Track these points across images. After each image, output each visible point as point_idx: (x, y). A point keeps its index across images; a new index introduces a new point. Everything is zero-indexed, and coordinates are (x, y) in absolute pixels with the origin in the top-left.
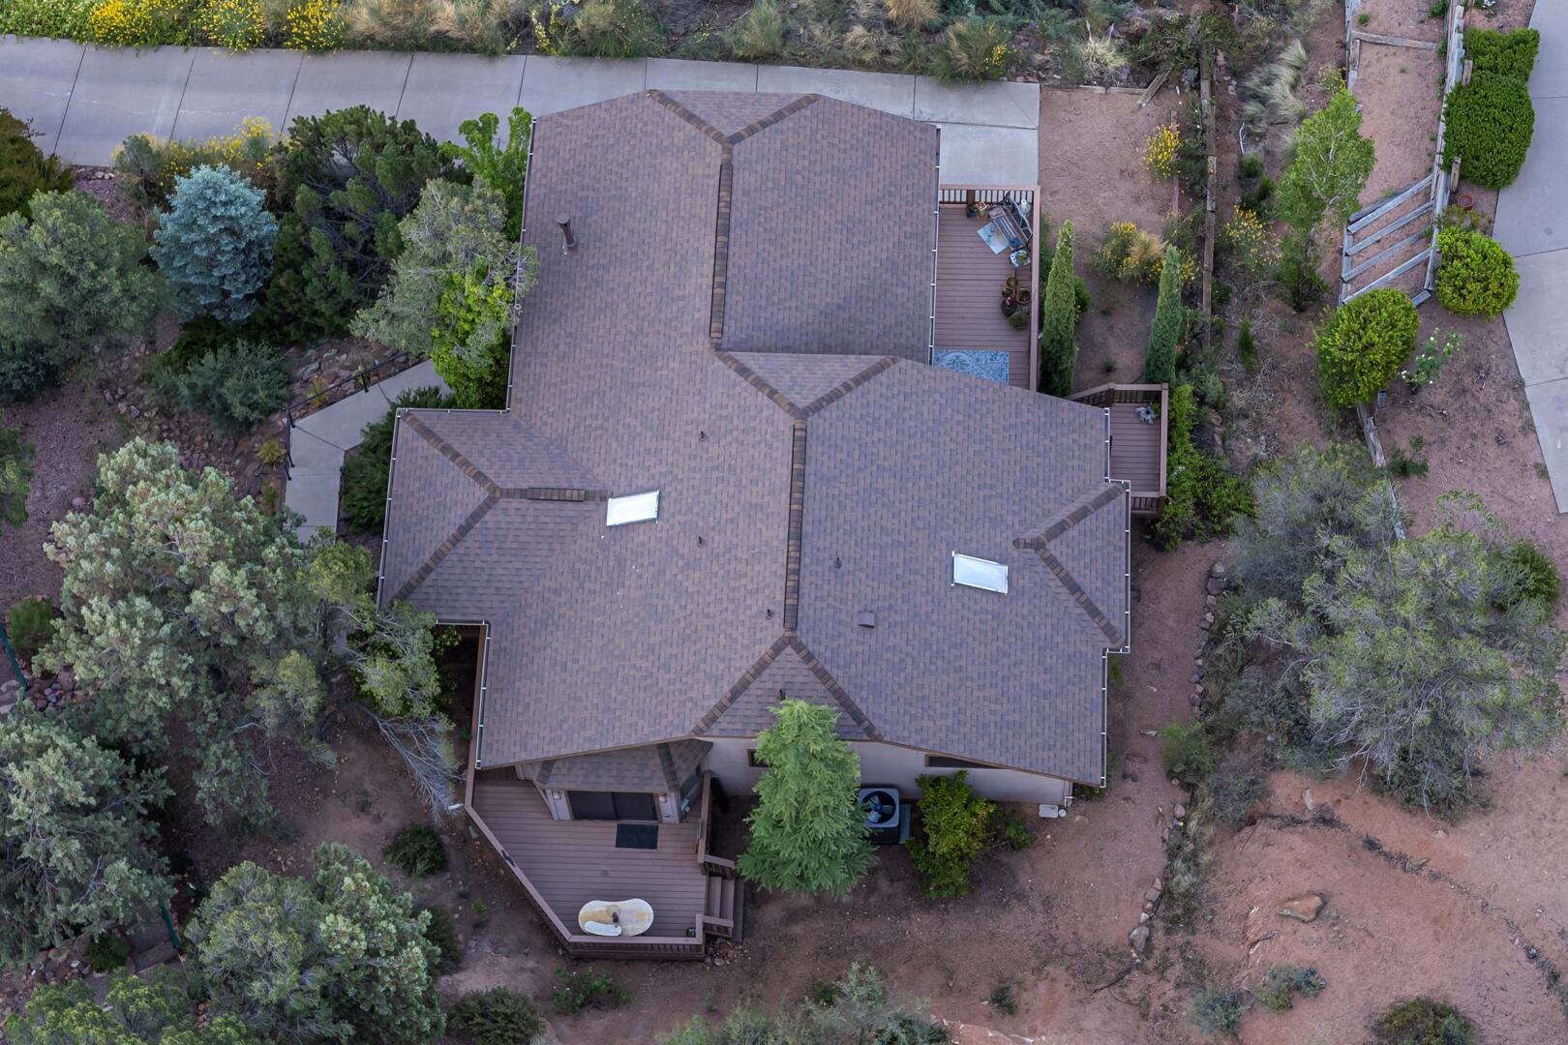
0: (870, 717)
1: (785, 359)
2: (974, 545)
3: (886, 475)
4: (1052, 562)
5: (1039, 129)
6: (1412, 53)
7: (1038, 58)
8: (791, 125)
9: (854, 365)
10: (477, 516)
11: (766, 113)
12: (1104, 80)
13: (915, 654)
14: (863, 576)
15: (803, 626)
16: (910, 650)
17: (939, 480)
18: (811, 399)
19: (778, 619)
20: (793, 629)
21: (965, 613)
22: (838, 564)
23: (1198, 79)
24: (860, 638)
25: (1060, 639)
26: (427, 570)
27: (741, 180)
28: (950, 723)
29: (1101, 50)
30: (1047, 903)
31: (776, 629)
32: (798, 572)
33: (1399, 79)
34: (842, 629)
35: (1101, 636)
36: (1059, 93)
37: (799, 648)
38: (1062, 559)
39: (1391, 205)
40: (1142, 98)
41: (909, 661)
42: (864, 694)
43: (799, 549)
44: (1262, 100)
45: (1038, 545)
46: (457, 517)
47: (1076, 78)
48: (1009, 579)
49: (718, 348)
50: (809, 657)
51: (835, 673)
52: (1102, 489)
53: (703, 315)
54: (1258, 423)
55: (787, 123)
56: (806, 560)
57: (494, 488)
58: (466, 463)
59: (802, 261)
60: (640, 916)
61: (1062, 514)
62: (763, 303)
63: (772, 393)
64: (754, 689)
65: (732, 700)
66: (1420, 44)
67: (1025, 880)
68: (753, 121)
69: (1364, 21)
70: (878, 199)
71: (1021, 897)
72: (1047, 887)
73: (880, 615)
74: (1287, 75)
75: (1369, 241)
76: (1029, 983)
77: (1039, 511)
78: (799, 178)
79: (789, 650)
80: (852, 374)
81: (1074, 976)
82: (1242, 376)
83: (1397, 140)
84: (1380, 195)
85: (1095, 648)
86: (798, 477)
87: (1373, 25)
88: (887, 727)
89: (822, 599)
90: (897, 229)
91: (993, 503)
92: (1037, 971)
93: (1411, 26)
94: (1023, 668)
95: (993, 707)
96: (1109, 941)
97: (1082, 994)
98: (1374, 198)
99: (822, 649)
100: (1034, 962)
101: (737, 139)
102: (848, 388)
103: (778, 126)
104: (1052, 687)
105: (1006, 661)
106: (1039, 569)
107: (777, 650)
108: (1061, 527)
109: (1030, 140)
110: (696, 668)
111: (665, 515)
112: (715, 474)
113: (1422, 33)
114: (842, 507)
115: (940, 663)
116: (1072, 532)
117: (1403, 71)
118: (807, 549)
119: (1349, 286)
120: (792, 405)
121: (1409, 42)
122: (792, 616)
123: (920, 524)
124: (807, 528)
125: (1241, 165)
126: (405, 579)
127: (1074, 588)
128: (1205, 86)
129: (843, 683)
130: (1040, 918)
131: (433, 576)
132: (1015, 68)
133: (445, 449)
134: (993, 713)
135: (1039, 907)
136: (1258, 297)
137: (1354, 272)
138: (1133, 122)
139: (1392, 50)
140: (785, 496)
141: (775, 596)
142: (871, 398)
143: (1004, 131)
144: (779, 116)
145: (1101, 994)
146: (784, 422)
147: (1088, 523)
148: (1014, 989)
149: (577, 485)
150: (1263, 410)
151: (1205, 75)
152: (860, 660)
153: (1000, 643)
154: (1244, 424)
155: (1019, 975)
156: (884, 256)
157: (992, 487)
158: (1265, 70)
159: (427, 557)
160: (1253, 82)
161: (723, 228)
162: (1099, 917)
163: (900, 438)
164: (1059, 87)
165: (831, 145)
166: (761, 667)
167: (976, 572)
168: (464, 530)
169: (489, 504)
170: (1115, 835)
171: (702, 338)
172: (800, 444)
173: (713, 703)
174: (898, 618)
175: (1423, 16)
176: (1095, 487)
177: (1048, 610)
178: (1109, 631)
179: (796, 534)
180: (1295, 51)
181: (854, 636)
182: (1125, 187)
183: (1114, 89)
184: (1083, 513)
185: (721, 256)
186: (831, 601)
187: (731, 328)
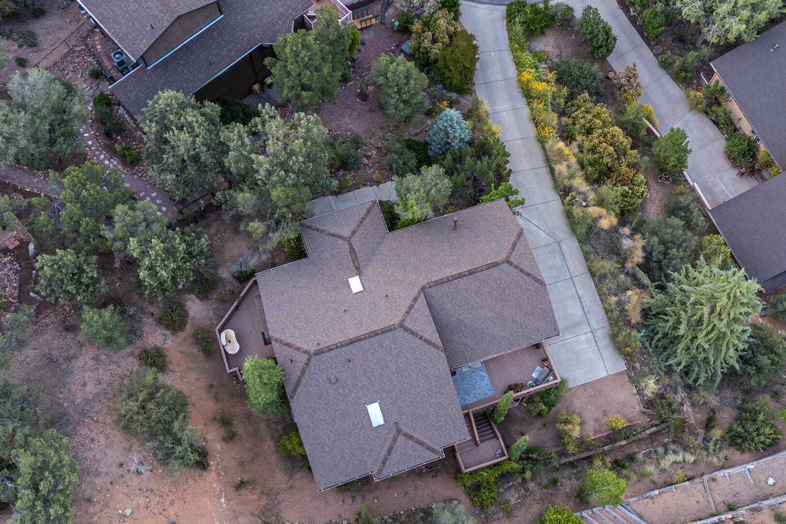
0: (296, 395)
1: (427, 312)
2: (386, 408)
3: (395, 365)
4: (395, 440)
5: (609, 376)
6: (707, 503)
7: (638, 365)
8: (527, 280)
9: (435, 338)
10: (339, 237)
11: (527, 269)
12: (640, 392)
13: (331, 402)
14: (350, 372)
15: (318, 357)
16: (331, 400)
17: (404, 385)
18: (409, 327)
19: (318, 348)
20: (314, 354)
21: (357, 415)
22: (349, 361)
23: (656, 425)
24: (325, 380)
25: (368, 454)
26: (317, 230)
27: (495, 271)
28: (311, 425)
29: (651, 386)
30: (291, 487)
31: (312, 348)
32: (337, 347)
33: (693, 502)
34: (325, 372)
35: (377, 468)
36: (627, 377)
37: (309, 359)
38: (398, 443)
39: (634, 517)
40: (639, 408)
41: (327, 401)
42: (304, 390)
43: (347, 345)
44: (666, 452)
45: (399, 432)
46: (338, 231)
47: (634, 382)
48: (380, 426)
49: (423, 288)
50: (307, 364)
51: (306, 376)
52: (436, 448)
53: (435, 278)
54: (525, 497)
55: (527, 279)
56: (344, 349)
57: (350, 238)
58: (358, 226)
59: (475, 305)
60: (233, 349)
61: (417, 436)
62: (450, 297)
63: (408, 313)
64: (291, 350)
65: (285, 344)
66: (712, 505)
67: (298, 476)
68: (521, 266)
69: (714, 480)
70: (517, 323)
71: (291, 476)
72: (297, 484)
73: (338, 384)
74: (679, 458)
75: (614, 514)
76: (255, 491)
77: (414, 427)
78: (508, 291)
79: (307, 356)
80: (428, 337)
81: (264, 507)
82: (543, 484)
83: (666, 510)
84: (638, 511)
85: (371, 468)
86: (375, 334)
87: (713, 484)
88: (296, 403)
89: (332, 360)
90: (509, 334)
91: (407, 408)
92: (263, 493)
93: (719, 499)
94: (348, 444)
95: (326, 439)
96: (283, 515)
97: (257, 513)
98: (636, 509)
99: (313, 368)
100: (266, 490)
101: (510, 263)
102: (421, 338)
103: (524, 276)
104: (347, 458)
105: (347, 437)
106: (391, 435)
107: (305, 352)
108: (411, 437)
109: (603, 374)
110: (296, 327)
111: (355, 296)
112: (373, 306)
113: (719, 504)
114: (373, 354)
115: (332, 412)
116: (411, 442)
117: (697, 502)
118: (348, 347)
119: (591, 513)
120: (404, 320)
121: (711, 500)
122: (319, 352)
123: (383, 385)
124: (357, 344)
125: (634, 454)
126: (313, 225)
127: (389, 451)
128: (654, 429)
129: (304, 381)
130: (285, 486)
131: (316, 233)
132: (628, 358)
133: (363, 219)
134: (324, 439)
135: (290, 484)
136: (579, 479)
137: (598, 512)
138: (627, 408)
139: (705, 495)
140: (367, 332)
141: (326, 342)
142: (422, 348)
143: (602, 364)
144: (528, 275)
145: (258, 519)
146: (396, 320)
147: (419, 447)
148: (250, 487)
149: (361, 264)
150: (531, 497)
151: (659, 428)
152: (316, 383)
153: (353, 432)
154: (522, 491)
155: (258, 487)
156: (495, 334)
157: (413, 406)
158: (679, 449)
159: (322, 228)
160: (672, 447)
161: (471, 272)
162: (291, 507)
163: (413, 364)
164: (629, 377)
165: (528, 298)
166: (298, 349)
167: (375, 413)
168: (333, 235)
169: (344, 239)
170: (327, 502)
171: (426, 282)
172: (389, 329)
173: (283, 338)
174: (341, 391)
175: (726, 502)
176: (435, 445)
177: (377, 445)
178: (380, 471)
179: (352, 342)
180: (691, 458)
181: (325, 378)
182: (599, 414)
183: (638, 396)
184: (422, 444)
185: (460, 276)
186: (333, 364)
187: (434, 289)
